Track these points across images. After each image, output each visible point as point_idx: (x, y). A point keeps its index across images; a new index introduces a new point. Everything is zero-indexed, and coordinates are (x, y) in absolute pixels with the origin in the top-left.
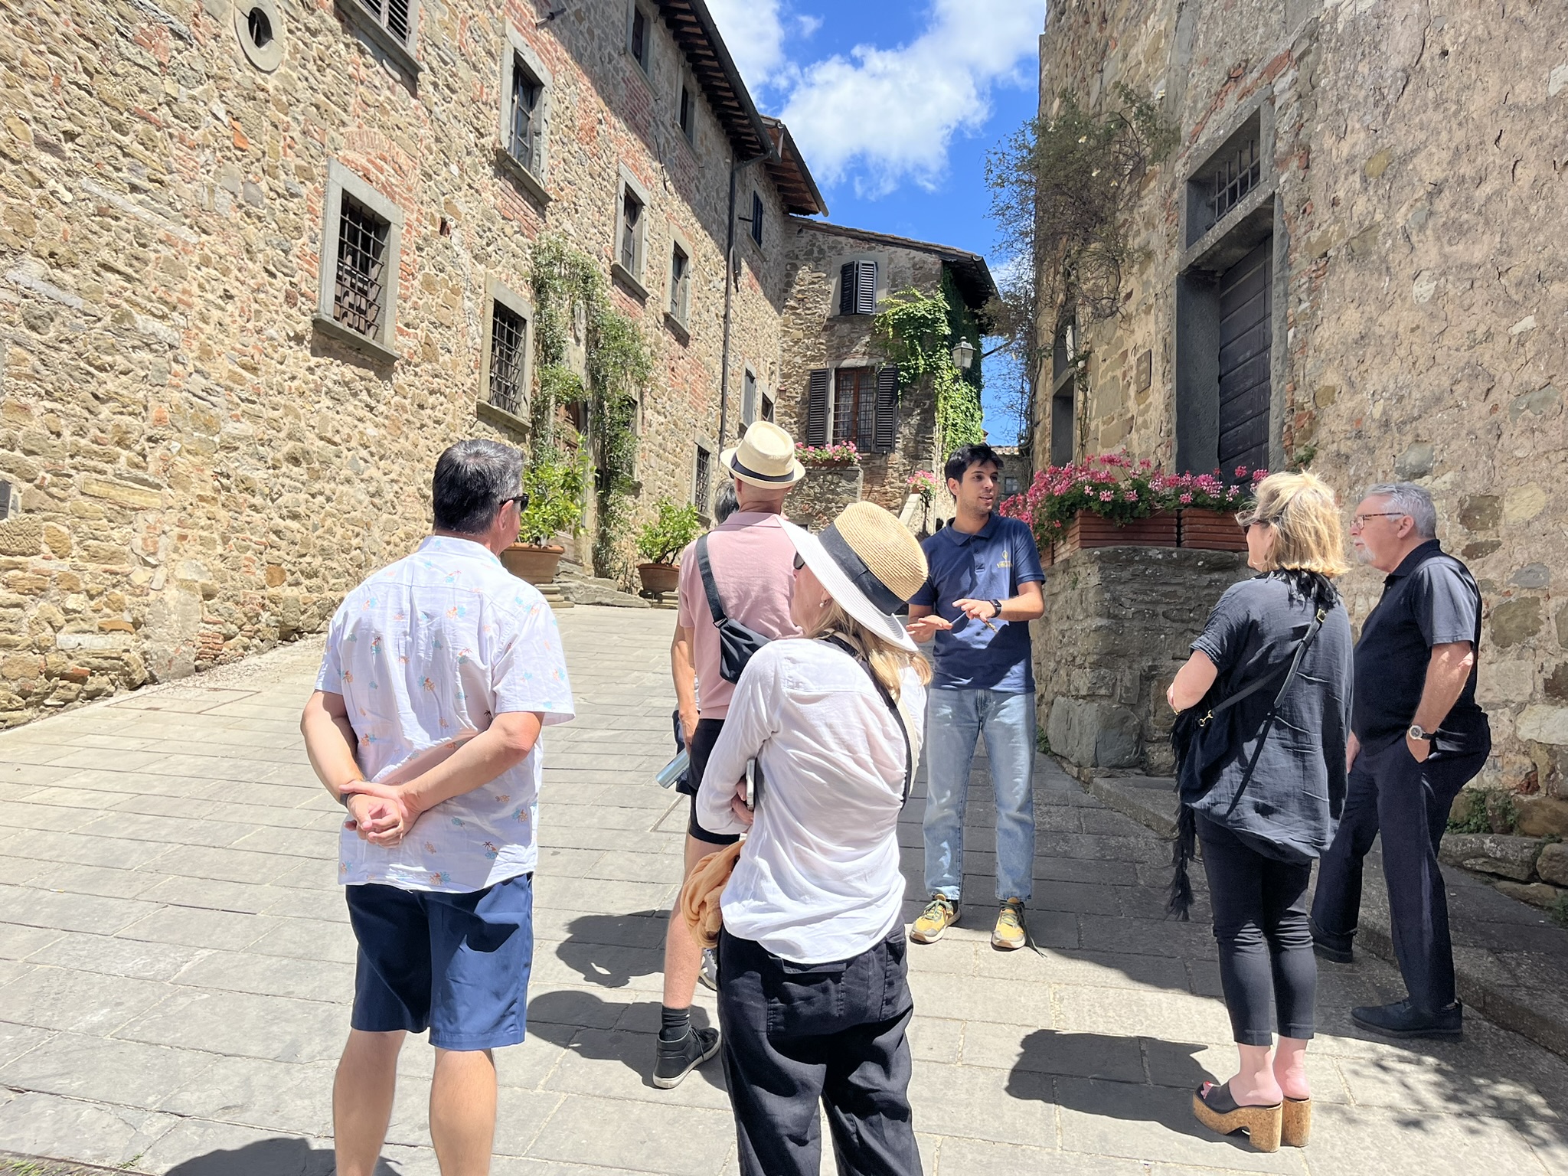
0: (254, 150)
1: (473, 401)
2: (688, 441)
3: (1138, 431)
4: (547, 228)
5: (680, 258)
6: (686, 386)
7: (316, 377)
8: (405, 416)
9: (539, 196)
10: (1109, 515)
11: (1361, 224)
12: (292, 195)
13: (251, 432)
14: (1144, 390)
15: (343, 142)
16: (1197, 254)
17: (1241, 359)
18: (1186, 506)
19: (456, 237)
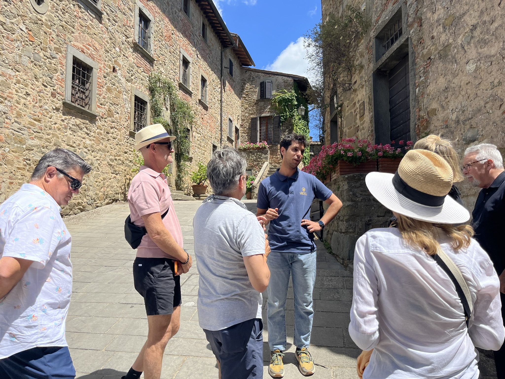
0: (37, 41)
1: (128, 131)
2: (209, 143)
3: (361, 131)
4: (154, 70)
5: (204, 81)
6: (208, 124)
7: (64, 123)
8: (101, 136)
9: (151, 59)
10: (351, 162)
11: (443, 44)
12: (53, 58)
13: (39, 143)
14: (362, 116)
15: (73, 39)
16: (380, 64)
17: (397, 102)
18: (380, 157)
19: (119, 73)
